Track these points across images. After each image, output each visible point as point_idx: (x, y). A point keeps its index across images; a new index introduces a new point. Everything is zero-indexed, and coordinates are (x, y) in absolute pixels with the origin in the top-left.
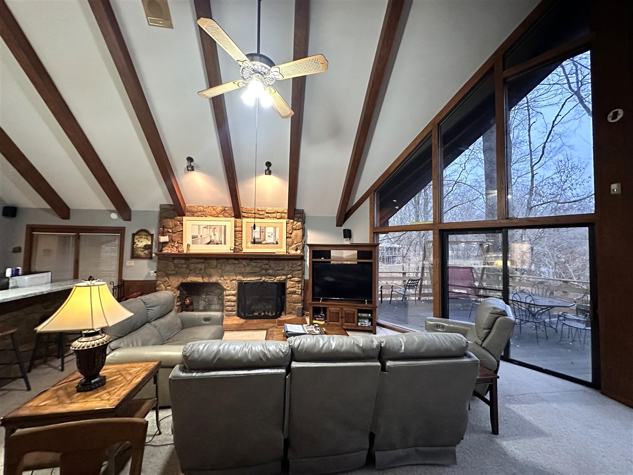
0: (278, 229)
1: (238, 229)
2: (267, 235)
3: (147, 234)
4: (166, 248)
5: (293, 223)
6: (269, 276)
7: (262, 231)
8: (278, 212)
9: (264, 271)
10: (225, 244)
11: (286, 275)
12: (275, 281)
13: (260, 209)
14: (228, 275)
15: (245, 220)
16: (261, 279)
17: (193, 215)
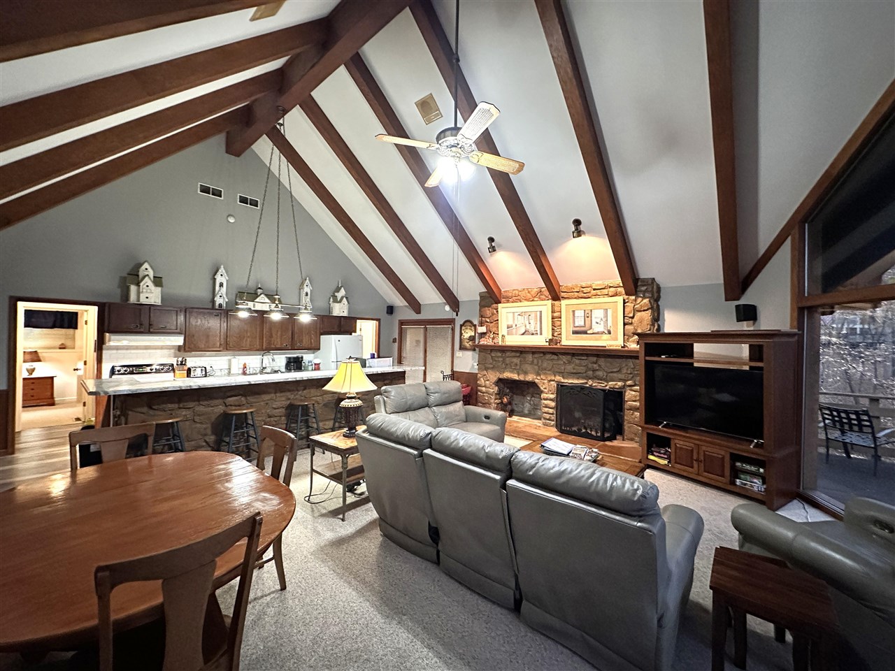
0: (610, 312)
1: (556, 315)
2: (594, 321)
3: (470, 324)
4: (483, 339)
5: (636, 300)
6: (598, 379)
7: (588, 316)
8: (610, 287)
9: (590, 373)
10: (541, 334)
11: (625, 381)
12: (607, 387)
13: (584, 285)
14: (545, 374)
15: (564, 302)
16: (586, 383)
17: (508, 302)
